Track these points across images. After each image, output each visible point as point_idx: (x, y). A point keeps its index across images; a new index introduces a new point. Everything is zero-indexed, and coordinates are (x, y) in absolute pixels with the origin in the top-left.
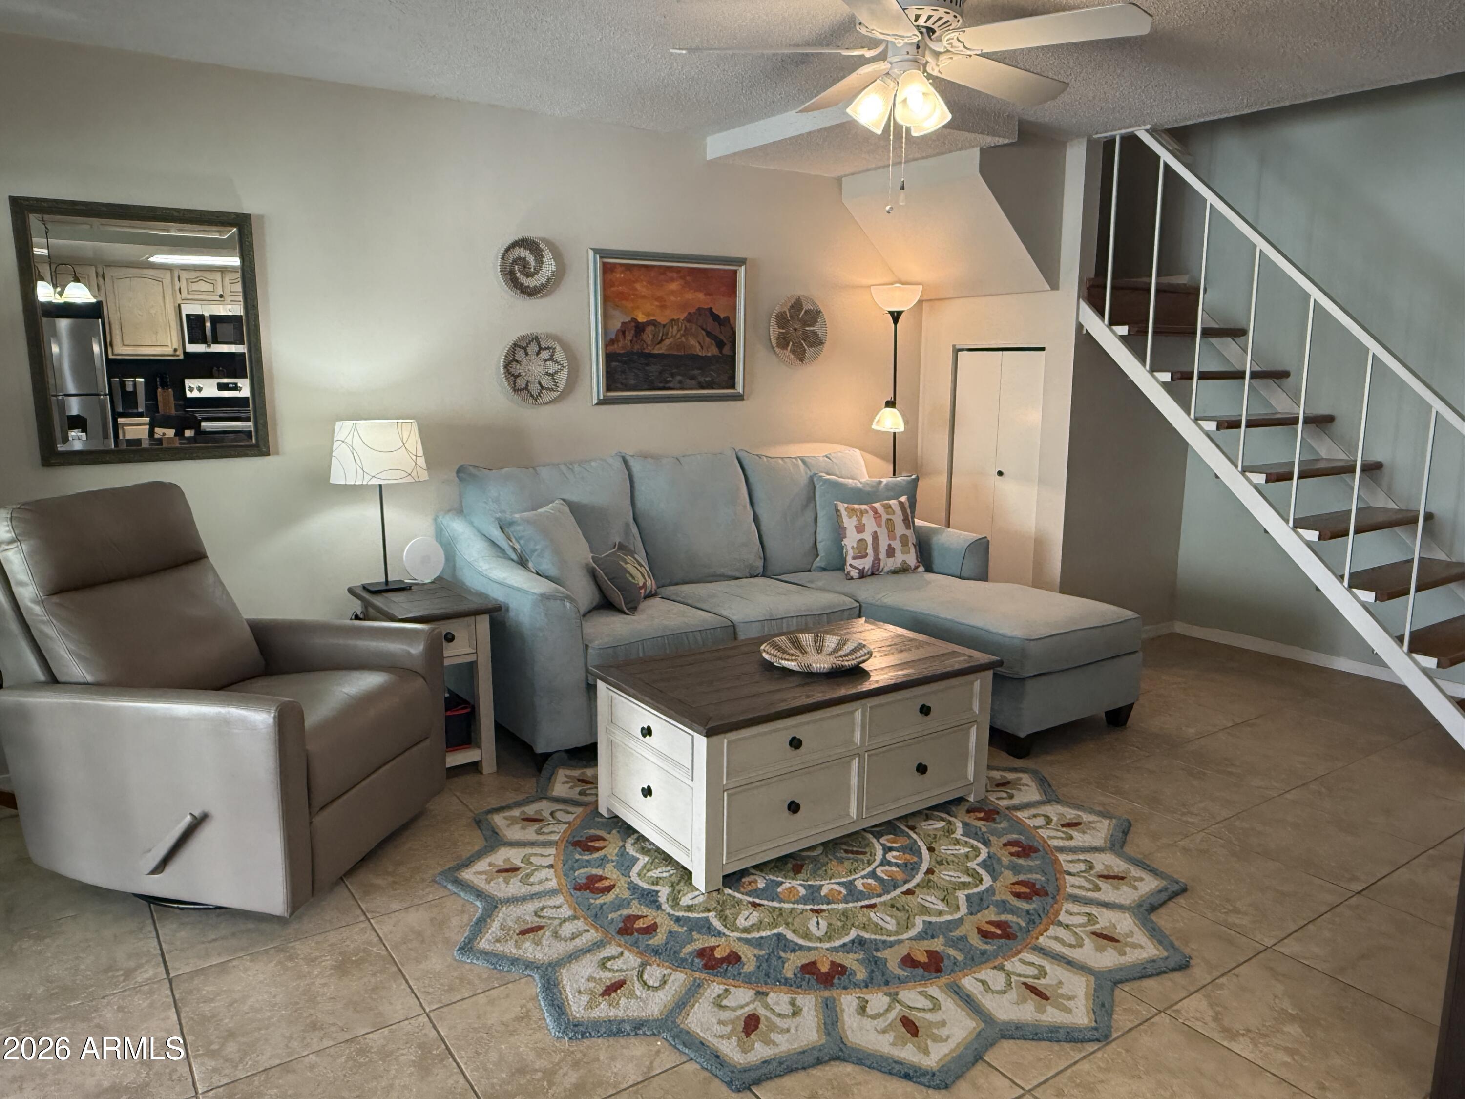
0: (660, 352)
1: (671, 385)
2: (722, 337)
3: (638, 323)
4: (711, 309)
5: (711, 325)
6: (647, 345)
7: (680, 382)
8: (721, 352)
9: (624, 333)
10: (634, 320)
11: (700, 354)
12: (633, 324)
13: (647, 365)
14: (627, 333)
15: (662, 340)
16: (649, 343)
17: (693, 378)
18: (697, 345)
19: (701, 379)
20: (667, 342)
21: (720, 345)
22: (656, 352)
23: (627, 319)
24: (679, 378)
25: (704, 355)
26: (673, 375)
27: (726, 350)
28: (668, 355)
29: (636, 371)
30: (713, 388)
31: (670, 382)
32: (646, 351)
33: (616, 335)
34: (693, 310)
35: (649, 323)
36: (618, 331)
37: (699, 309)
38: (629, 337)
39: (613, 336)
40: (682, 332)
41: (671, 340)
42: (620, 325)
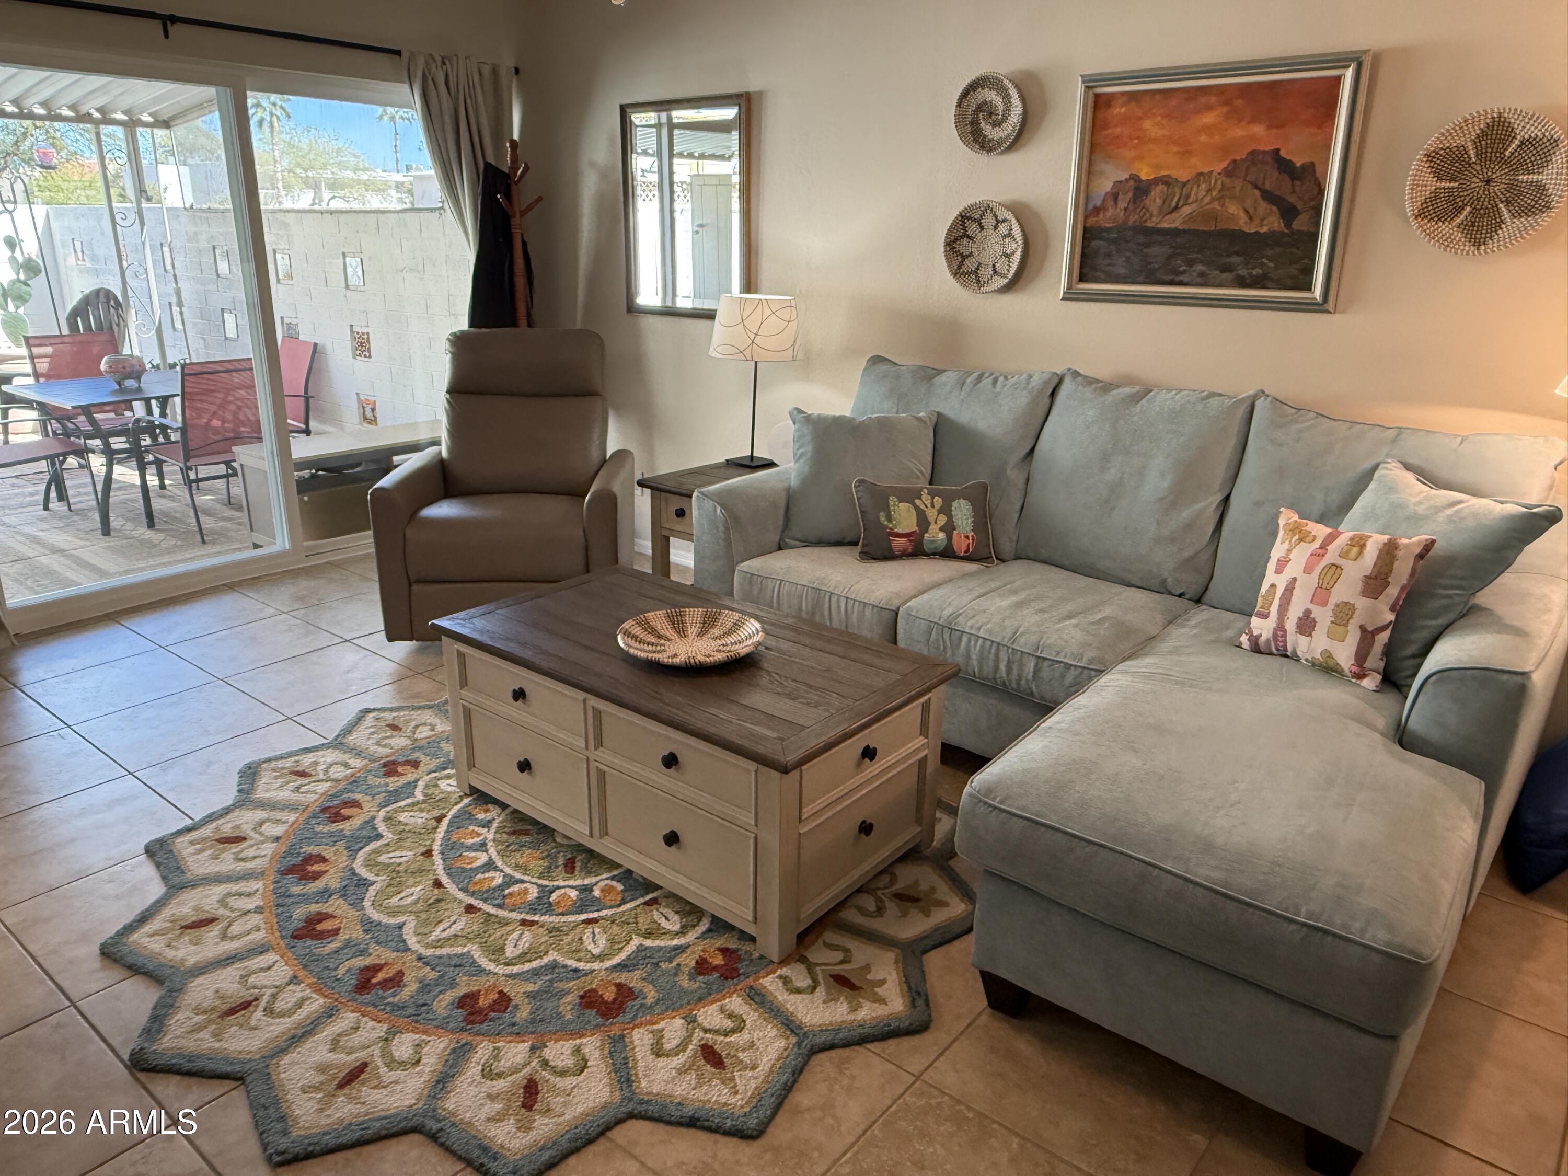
0: (1173, 226)
1: (1182, 278)
2: (1292, 199)
3: (1140, 181)
4: (1277, 151)
5: (1273, 180)
6: (1151, 216)
7: (1202, 274)
8: (1288, 225)
9: (1115, 197)
10: (1135, 178)
11: (1246, 229)
12: (1132, 183)
13: (1147, 245)
14: (1120, 197)
15: (1176, 208)
16: (1155, 212)
17: (1226, 269)
18: (1242, 215)
19: (1243, 272)
20: (1186, 210)
21: (1288, 213)
22: (1165, 225)
23: (1123, 176)
24: (1200, 267)
25: (1253, 231)
26: (1191, 263)
27: (1300, 224)
28: (1184, 232)
29: (1128, 254)
30: (1264, 287)
31: (1184, 272)
32: (1149, 224)
33: (1104, 200)
34: (1241, 155)
35: (1156, 181)
36: (1107, 193)
37: (1253, 153)
38: (1122, 204)
39: (1098, 203)
40: (1214, 193)
41: (1194, 206)
42: (1111, 184)
